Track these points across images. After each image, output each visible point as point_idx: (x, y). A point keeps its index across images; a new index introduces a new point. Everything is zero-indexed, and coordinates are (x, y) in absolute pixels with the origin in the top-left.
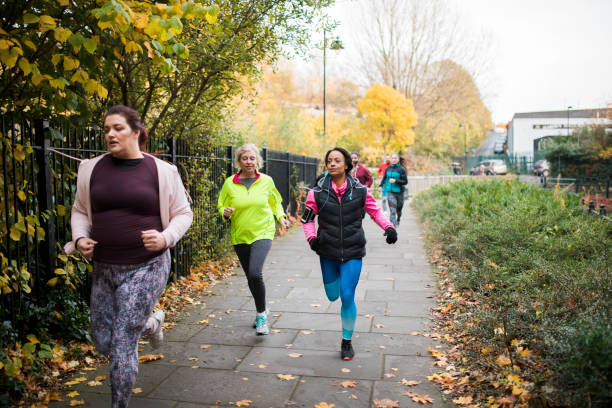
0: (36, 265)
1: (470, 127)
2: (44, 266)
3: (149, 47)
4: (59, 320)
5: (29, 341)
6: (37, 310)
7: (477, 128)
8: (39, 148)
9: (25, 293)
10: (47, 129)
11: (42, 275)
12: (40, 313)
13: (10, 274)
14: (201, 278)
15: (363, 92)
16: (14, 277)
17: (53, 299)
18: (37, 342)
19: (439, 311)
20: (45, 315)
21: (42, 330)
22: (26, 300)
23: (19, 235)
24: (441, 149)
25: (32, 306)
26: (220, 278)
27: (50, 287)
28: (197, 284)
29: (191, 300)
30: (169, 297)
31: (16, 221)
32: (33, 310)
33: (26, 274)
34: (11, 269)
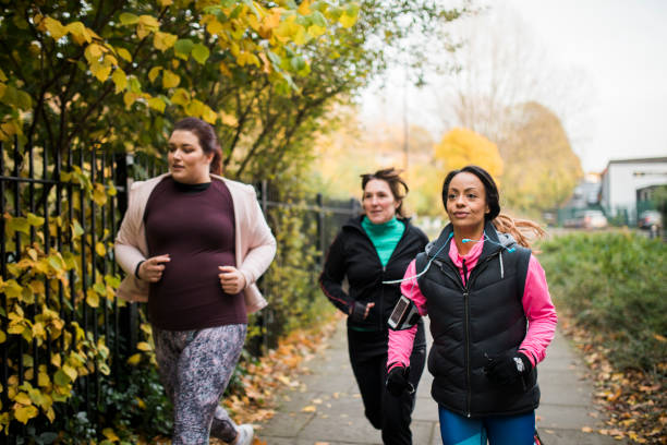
0: (115, 338)
1: (561, 176)
2: (124, 340)
3: (265, 60)
4: (141, 410)
5: (106, 438)
6: (117, 397)
7: (568, 177)
8: (121, 189)
9: (103, 375)
10: (131, 166)
11: (122, 351)
12: (120, 401)
13: (85, 349)
14: (293, 352)
15: (437, 138)
16: (91, 354)
17: (135, 382)
18: (116, 439)
19: (605, 398)
20: (125, 403)
21: (122, 422)
22: (103, 383)
23: (98, 300)
24: (527, 201)
25: (110, 392)
26: (313, 351)
27: (131, 366)
28: (289, 359)
29: (285, 380)
30: (261, 377)
31: (93, 281)
32: (111, 397)
33: (104, 350)
34: (86, 343)
